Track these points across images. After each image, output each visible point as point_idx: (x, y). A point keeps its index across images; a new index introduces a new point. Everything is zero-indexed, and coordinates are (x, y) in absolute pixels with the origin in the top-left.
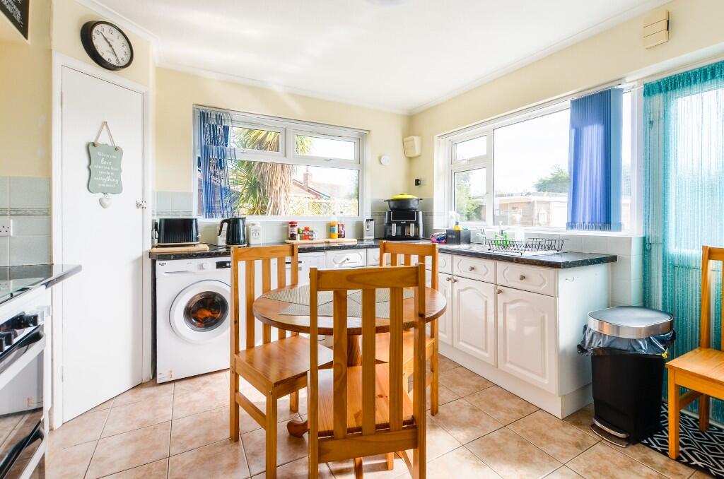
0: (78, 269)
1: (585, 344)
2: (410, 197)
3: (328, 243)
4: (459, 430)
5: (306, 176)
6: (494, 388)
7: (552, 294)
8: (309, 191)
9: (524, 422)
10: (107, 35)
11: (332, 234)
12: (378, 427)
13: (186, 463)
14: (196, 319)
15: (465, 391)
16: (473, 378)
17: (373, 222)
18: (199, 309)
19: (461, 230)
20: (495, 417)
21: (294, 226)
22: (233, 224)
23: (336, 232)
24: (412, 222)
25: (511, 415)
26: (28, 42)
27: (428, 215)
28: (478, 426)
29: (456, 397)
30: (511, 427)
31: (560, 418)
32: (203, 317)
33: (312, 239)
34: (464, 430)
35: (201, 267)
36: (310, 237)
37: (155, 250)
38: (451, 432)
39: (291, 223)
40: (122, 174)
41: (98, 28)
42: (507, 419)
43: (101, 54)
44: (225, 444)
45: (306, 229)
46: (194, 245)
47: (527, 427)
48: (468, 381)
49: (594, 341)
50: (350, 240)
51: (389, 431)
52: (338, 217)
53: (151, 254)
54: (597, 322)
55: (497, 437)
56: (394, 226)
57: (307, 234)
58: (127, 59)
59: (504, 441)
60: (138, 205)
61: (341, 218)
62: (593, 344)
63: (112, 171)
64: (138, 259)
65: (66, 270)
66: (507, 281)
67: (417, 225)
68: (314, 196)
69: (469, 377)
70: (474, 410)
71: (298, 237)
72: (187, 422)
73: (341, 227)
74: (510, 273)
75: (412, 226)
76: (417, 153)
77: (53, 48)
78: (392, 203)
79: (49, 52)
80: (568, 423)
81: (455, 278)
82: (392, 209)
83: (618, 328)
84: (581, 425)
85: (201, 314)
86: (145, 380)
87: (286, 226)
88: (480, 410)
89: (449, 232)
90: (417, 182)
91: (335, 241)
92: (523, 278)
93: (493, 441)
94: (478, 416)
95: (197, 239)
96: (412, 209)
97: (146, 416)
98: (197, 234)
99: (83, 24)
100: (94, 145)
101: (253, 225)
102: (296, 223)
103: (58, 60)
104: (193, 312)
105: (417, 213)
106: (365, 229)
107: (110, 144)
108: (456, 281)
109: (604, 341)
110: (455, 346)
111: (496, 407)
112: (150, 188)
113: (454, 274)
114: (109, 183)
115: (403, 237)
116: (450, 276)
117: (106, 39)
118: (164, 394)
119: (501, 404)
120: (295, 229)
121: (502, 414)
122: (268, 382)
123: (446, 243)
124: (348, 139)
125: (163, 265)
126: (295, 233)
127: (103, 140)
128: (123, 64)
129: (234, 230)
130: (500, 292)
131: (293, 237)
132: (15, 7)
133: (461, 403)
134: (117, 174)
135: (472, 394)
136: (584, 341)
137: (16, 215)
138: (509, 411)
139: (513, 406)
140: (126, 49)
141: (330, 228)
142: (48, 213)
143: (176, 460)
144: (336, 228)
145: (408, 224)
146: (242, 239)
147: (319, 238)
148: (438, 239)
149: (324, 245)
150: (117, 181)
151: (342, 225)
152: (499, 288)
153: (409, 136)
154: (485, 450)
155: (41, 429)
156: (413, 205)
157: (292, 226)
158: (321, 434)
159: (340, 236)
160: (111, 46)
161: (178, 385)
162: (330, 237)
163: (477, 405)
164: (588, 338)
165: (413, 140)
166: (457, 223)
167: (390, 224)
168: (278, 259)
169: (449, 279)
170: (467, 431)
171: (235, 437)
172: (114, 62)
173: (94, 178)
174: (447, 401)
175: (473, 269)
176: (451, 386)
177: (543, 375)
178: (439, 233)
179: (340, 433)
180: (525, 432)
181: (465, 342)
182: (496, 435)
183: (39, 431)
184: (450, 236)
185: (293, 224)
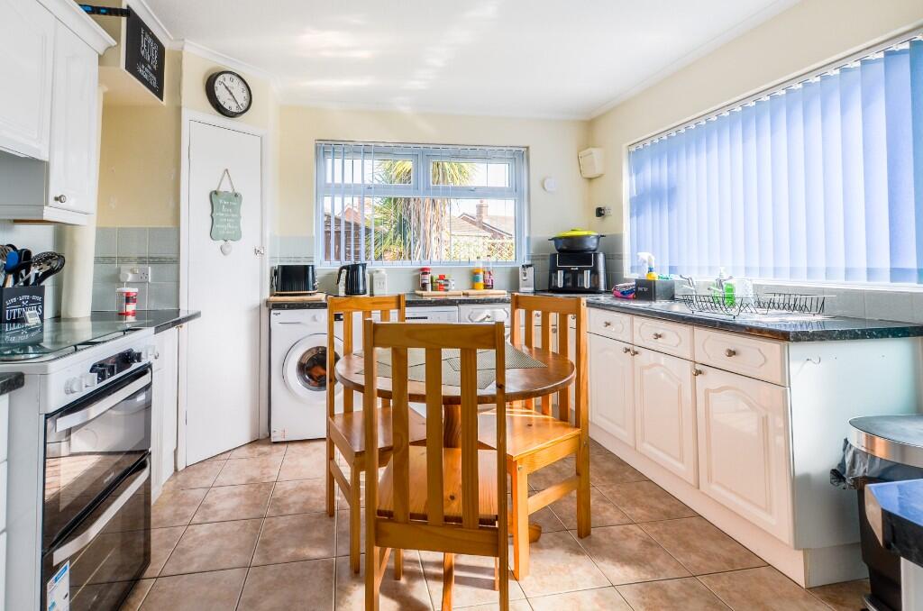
0: (196, 315)
1: (845, 469)
2: (585, 233)
3: (467, 295)
4: (614, 565)
5: (480, 208)
6: (695, 521)
7: (778, 381)
8: (484, 228)
9: (730, 578)
10: (228, 83)
11: (476, 284)
12: (447, 519)
13: (279, 527)
14: (311, 376)
15: (644, 515)
16: (664, 500)
17: (531, 269)
18: (314, 365)
19: (657, 279)
20: (682, 560)
21: (426, 273)
22: (352, 272)
23: (481, 281)
24: (587, 269)
25: (710, 564)
26: (164, 102)
27: (613, 258)
28: (647, 567)
29: (625, 520)
30: (704, 580)
31: (804, 586)
32: (318, 375)
33: (447, 290)
34: (622, 566)
35: (314, 319)
36: (445, 288)
37: (273, 298)
38: (601, 564)
39: (423, 269)
40: (242, 221)
41: (220, 78)
42: (702, 567)
43: (222, 103)
44: (319, 517)
45: (442, 277)
46: (310, 294)
47: (733, 586)
48: (653, 502)
49: (858, 465)
50: (500, 292)
51: (461, 527)
52: (483, 262)
53: (267, 302)
54: (863, 435)
55: (674, 588)
56: (560, 274)
57: (441, 283)
58: (245, 103)
59: (684, 595)
60: (257, 252)
61: (488, 263)
62: (856, 470)
63: (233, 218)
64: (256, 308)
65: (190, 313)
66: (709, 357)
67: (595, 272)
68: (489, 235)
69: (657, 497)
70: (647, 543)
71: (429, 286)
72: (289, 486)
73: (487, 275)
74: (713, 344)
75: (587, 274)
76: (598, 171)
77: (183, 104)
78: (560, 242)
79: (179, 109)
80: (816, 596)
81: (636, 349)
82: (561, 251)
83: (903, 448)
84: (842, 605)
85: (317, 372)
86: (262, 437)
87: (417, 273)
88: (658, 545)
89: (639, 283)
90: (600, 212)
91: (480, 292)
92: (732, 353)
93: (666, 591)
94: (652, 553)
95: (314, 288)
96: (589, 250)
97: (256, 473)
98: (314, 282)
99: (208, 76)
100: (216, 193)
101: (377, 271)
102: (429, 269)
103: (186, 115)
104: (308, 369)
105: (596, 255)
106: (521, 277)
107: (231, 191)
108: (637, 353)
109: (870, 467)
110: (638, 448)
111: (688, 547)
112: (267, 234)
113: (635, 343)
114: (230, 230)
115: (573, 288)
116: (628, 346)
117: (226, 87)
118: (277, 455)
119: (698, 544)
120: (428, 277)
121: (694, 559)
122: (352, 451)
123: (634, 299)
124: (501, 159)
125: (277, 314)
126: (426, 282)
127: (225, 187)
128: (243, 109)
129: (353, 278)
130: (699, 372)
131: (424, 287)
132: (151, 75)
133: (632, 531)
134: (237, 222)
135: (654, 522)
136: (842, 464)
137: (154, 263)
138: (709, 557)
139: (720, 552)
140: (245, 94)
141: (474, 276)
142: (177, 261)
143: (270, 522)
144: (481, 276)
145: (581, 271)
146: (361, 288)
147: (457, 288)
148: (623, 293)
149: (462, 298)
150: (236, 227)
151: (489, 273)
152: (699, 367)
153: (588, 147)
154: (647, 600)
155: (148, 460)
156: (592, 244)
157: (423, 274)
158: (380, 513)
159: (486, 287)
160: (231, 94)
161: (291, 448)
162: (473, 288)
163: (655, 538)
164: (848, 460)
165: (591, 154)
166: (651, 270)
167: (554, 270)
168: (382, 311)
169: (628, 350)
170: (627, 568)
171: (331, 512)
172: (234, 109)
173: (216, 226)
174: (609, 523)
175: (660, 336)
176: (624, 506)
177: (768, 509)
178: (626, 284)
179: (400, 516)
180: (727, 591)
181: (652, 445)
182: (672, 586)
183: (145, 461)
184: (640, 289)
185: (424, 271)
